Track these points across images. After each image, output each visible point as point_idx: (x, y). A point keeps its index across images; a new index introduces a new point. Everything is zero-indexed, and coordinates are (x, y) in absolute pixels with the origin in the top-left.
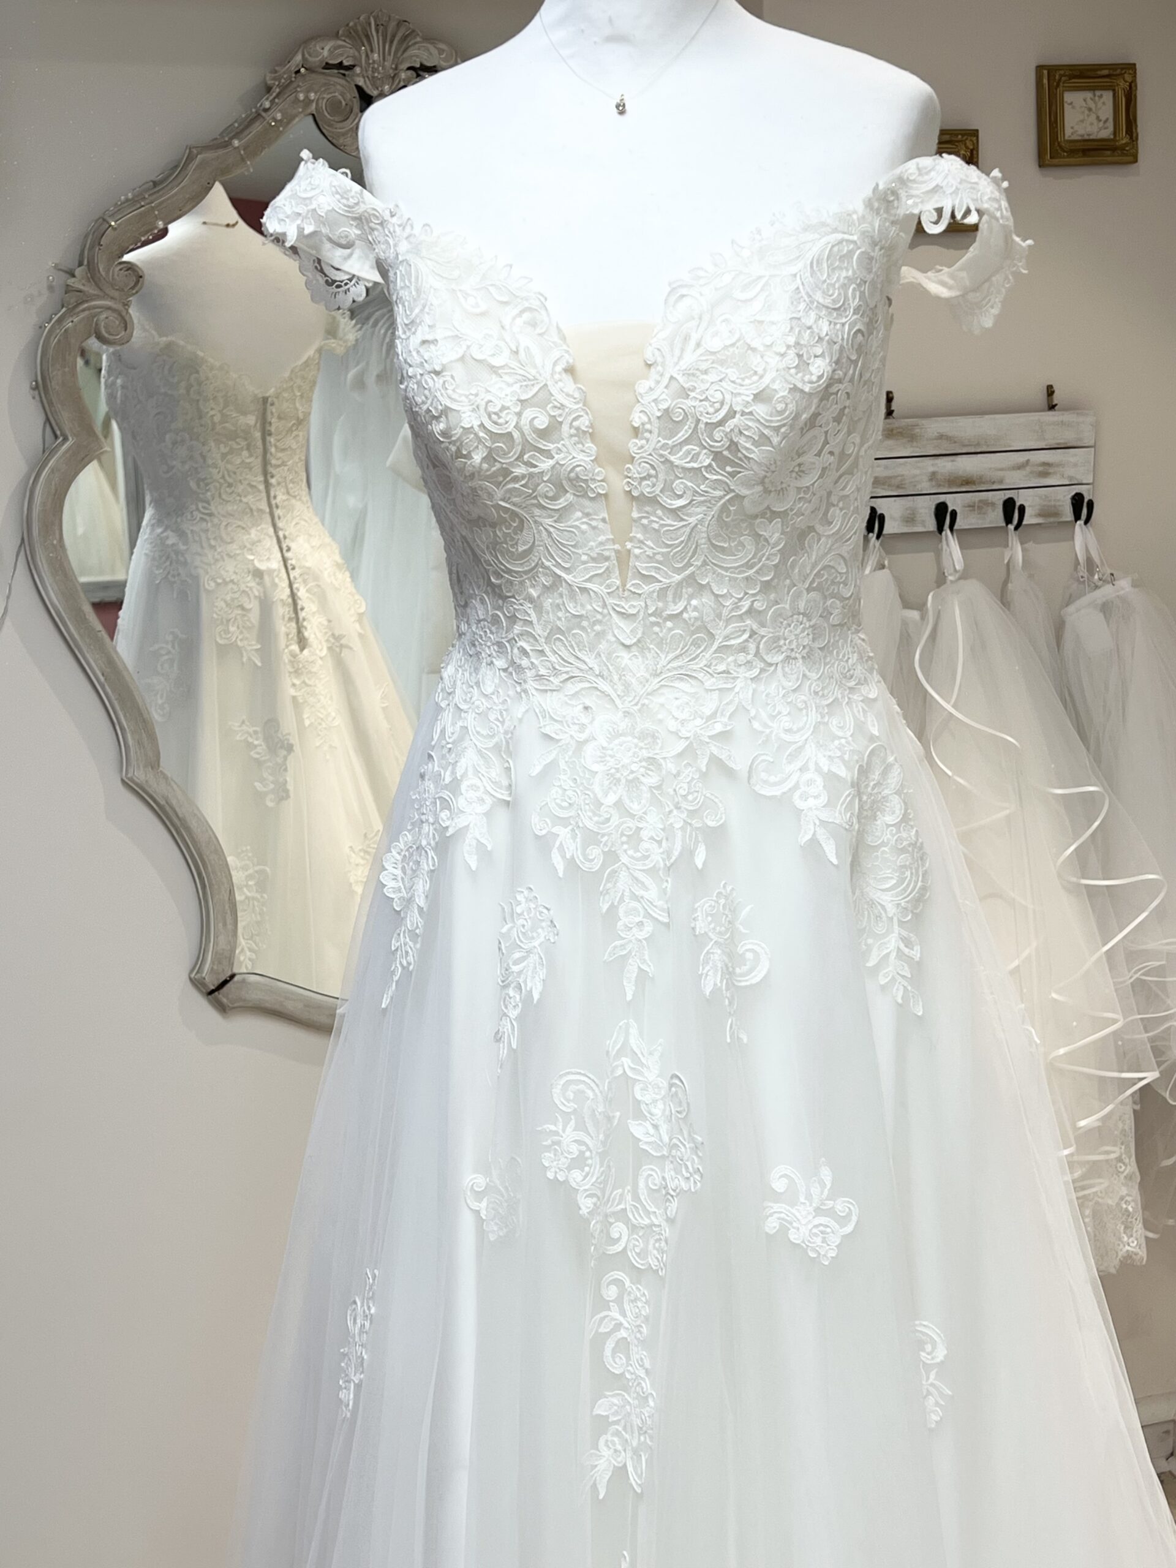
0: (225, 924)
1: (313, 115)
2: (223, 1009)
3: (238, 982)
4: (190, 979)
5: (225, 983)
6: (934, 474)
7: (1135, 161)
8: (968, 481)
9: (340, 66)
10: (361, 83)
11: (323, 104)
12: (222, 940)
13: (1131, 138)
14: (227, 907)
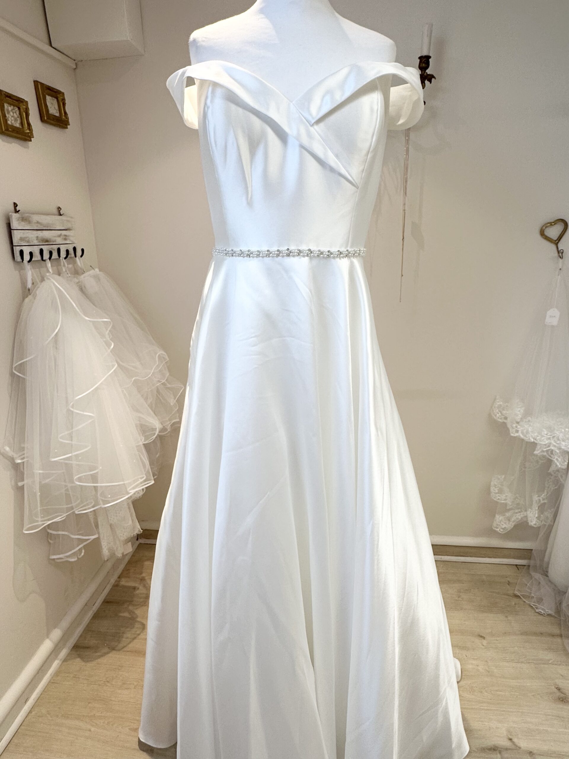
6: (37, 237)
8: (47, 241)
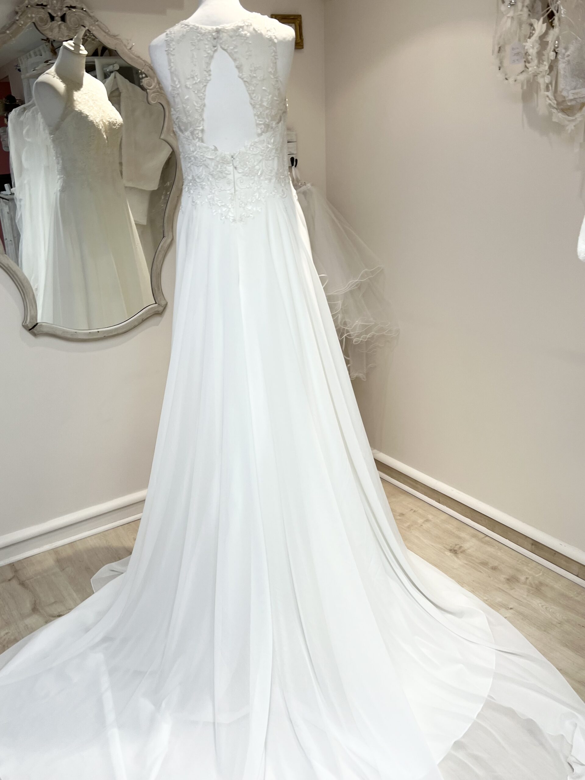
0: (33, 306)
1: (34, 23)
2: (35, 335)
3: (39, 325)
4: (24, 326)
5: (35, 326)
7: (303, 48)
9: (42, 5)
10: (50, 11)
11: (37, 19)
12: (32, 311)
13: (301, 40)
14: (32, 300)
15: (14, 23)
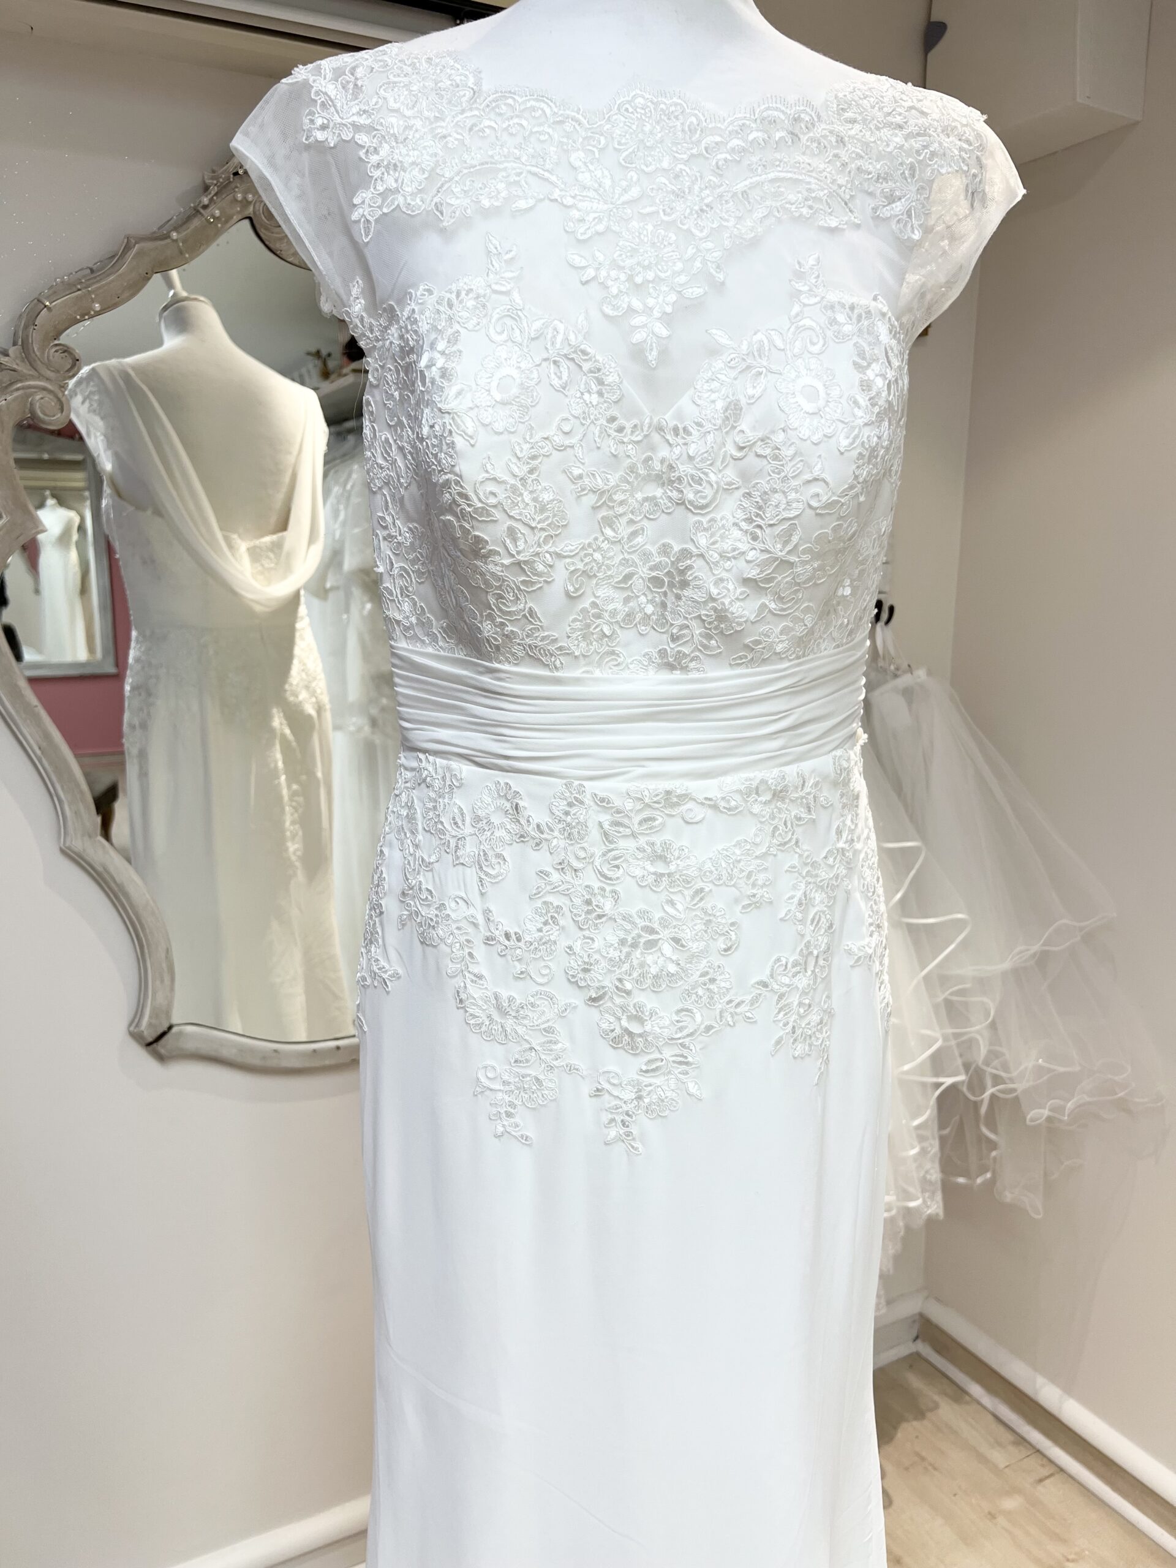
1: (250, 219)
2: (161, 1058)
3: (175, 1033)
4: (133, 1032)
5: (163, 1034)
11: (260, 207)
12: (160, 995)
14: (164, 965)
15: (196, 212)
